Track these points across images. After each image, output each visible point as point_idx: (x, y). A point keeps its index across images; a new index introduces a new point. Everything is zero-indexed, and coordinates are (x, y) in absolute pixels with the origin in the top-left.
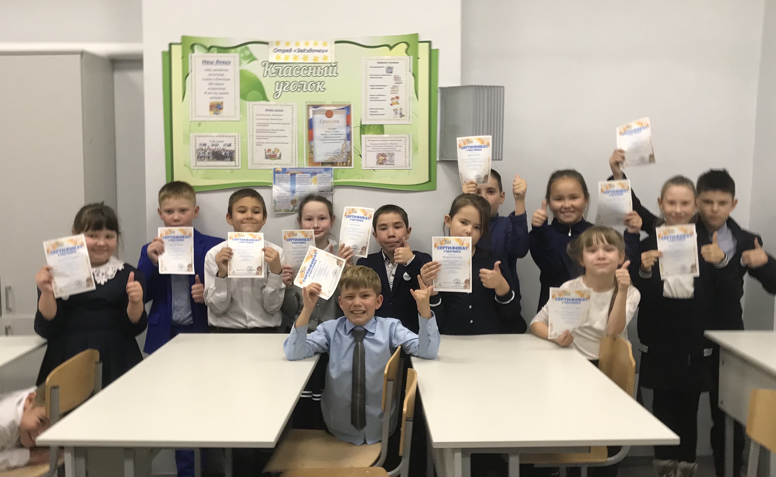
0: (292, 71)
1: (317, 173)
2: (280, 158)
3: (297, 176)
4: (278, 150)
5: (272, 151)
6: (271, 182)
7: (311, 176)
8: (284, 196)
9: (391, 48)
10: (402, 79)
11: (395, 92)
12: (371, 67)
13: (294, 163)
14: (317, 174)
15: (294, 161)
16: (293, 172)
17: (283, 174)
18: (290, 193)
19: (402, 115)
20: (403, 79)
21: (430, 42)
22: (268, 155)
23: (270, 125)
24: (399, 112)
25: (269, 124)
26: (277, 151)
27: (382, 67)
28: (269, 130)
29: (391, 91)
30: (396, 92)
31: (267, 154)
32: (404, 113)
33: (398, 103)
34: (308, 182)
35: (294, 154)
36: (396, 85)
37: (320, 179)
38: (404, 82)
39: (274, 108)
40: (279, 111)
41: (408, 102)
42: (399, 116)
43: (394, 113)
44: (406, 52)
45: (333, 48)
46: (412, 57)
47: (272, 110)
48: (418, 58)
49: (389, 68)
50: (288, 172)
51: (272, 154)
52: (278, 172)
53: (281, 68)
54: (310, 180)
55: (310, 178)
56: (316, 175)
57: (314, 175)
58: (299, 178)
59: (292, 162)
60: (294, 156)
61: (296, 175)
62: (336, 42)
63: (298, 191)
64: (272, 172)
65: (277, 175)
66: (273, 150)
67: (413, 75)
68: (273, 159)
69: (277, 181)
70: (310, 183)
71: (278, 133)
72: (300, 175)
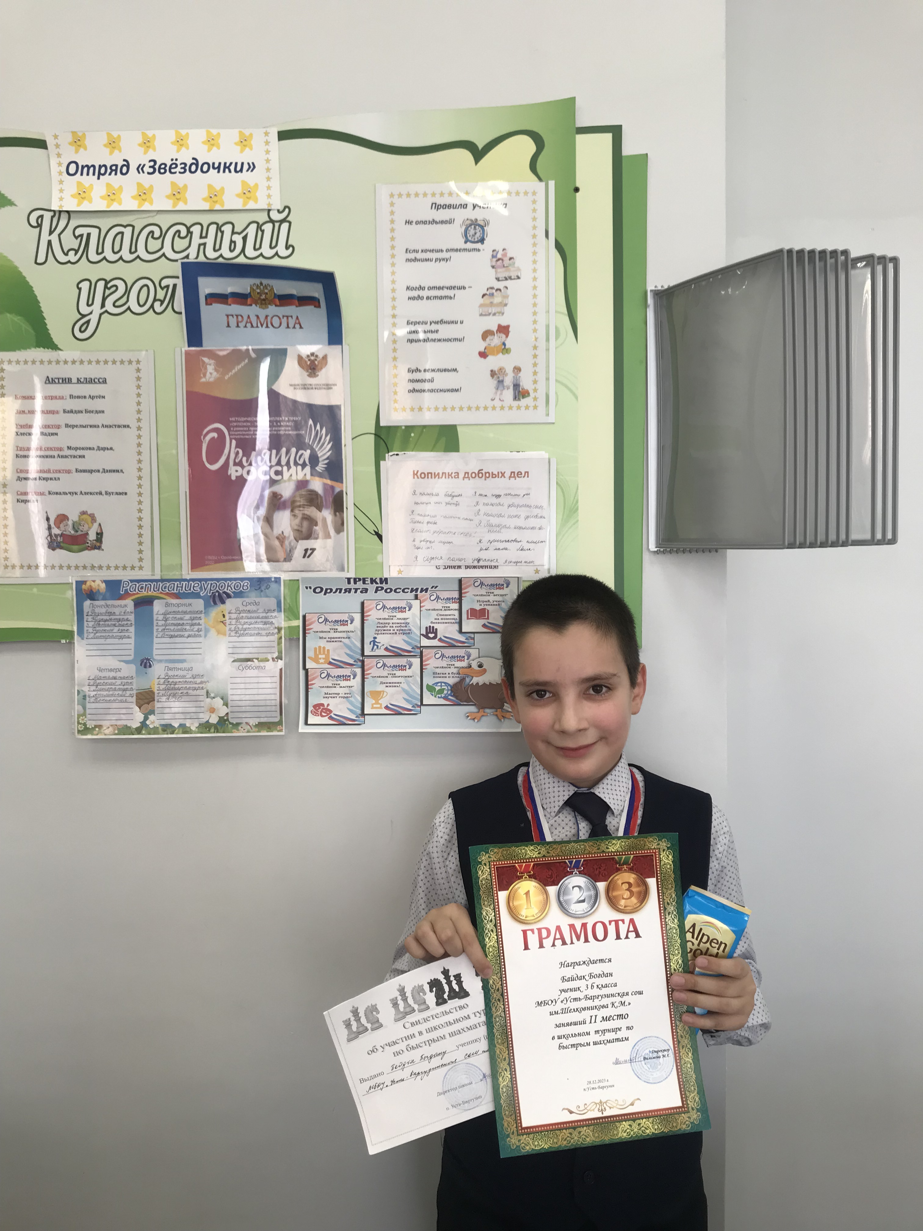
0: (134, 242)
1: (229, 596)
2: (98, 544)
3: (158, 607)
4: (93, 518)
5: (70, 523)
6: (68, 628)
7: (207, 606)
8: (115, 678)
9: (478, 154)
10: (518, 263)
11: (494, 310)
12: (409, 222)
13: (146, 564)
14: (228, 601)
15: (147, 554)
16: (144, 593)
17: (110, 602)
18: (133, 667)
19: (520, 393)
20: (523, 263)
21: (616, 131)
22: (56, 536)
23: (63, 431)
24: (509, 380)
25: (58, 427)
26: (89, 519)
27: (450, 222)
28: (61, 449)
29: (481, 306)
30: (498, 309)
31: (55, 531)
32: (526, 383)
33: (504, 349)
34: (196, 628)
35: (146, 532)
36: (501, 285)
37: (237, 619)
38: (526, 274)
39: (74, 372)
40: (91, 381)
41: (542, 344)
42: (509, 394)
43: (493, 383)
44: (533, 166)
45: (274, 156)
46: (552, 184)
47: (68, 381)
48: (577, 190)
49: (474, 223)
50: (127, 595)
51: (70, 531)
52: (92, 595)
53: (94, 232)
54: (201, 622)
55: (202, 616)
56: (223, 602)
57: (215, 603)
58: (164, 614)
59: (141, 560)
60: (146, 539)
61: (156, 602)
62: (283, 135)
63: (160, 661)
64: (71, 594)
65: (87, 603)
66: (73, 517)
67: (559, 246)
68: (75, 547)
69: (89, 624)
70: (202, 633)
71: (93, 460)
72: (167, 605)
